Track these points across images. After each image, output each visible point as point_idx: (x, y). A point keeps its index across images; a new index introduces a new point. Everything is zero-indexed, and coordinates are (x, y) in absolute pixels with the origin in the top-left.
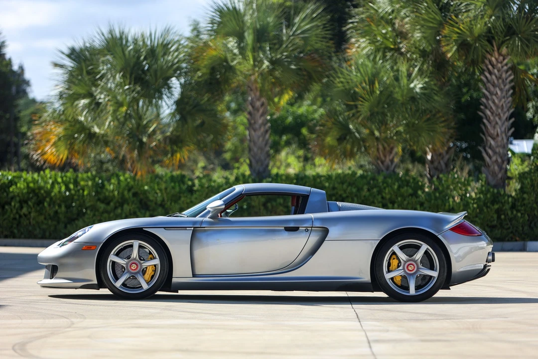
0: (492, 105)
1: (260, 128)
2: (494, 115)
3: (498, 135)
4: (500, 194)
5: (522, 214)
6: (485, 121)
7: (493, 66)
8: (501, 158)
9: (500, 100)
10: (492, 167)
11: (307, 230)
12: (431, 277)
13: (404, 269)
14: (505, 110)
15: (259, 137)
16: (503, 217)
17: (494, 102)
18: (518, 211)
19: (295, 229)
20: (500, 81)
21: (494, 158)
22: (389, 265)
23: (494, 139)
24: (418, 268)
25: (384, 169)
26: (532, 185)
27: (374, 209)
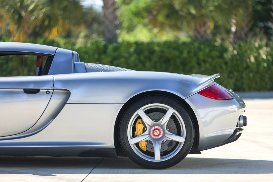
11: (48, 92)
12: (178, 143)
13: (149, 134)
19: (36, 91)
22: (134, 129)
24: (164, 133)
27: (123, 71)
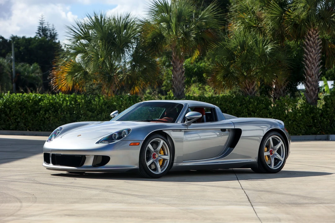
0: (310, 58)
1: (179, 70)
2: (311, 63)
3: (313, 74)
4: (314, 109)
5: (326, 119)
6: (306, 67)
7: (310, 36)
8: (315, 88)
9: (315, 55)
10: (310, 93)
14: (317, 61)
15: (179, 75)
16: (316, 121)
17: (311, 56)
18: (324, 118)
20: (314, 44)
21: (311, 88)
23: (311, 77)
25: (249, 94)
26: (332, 103)
